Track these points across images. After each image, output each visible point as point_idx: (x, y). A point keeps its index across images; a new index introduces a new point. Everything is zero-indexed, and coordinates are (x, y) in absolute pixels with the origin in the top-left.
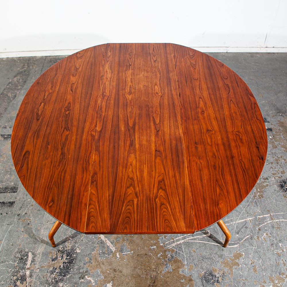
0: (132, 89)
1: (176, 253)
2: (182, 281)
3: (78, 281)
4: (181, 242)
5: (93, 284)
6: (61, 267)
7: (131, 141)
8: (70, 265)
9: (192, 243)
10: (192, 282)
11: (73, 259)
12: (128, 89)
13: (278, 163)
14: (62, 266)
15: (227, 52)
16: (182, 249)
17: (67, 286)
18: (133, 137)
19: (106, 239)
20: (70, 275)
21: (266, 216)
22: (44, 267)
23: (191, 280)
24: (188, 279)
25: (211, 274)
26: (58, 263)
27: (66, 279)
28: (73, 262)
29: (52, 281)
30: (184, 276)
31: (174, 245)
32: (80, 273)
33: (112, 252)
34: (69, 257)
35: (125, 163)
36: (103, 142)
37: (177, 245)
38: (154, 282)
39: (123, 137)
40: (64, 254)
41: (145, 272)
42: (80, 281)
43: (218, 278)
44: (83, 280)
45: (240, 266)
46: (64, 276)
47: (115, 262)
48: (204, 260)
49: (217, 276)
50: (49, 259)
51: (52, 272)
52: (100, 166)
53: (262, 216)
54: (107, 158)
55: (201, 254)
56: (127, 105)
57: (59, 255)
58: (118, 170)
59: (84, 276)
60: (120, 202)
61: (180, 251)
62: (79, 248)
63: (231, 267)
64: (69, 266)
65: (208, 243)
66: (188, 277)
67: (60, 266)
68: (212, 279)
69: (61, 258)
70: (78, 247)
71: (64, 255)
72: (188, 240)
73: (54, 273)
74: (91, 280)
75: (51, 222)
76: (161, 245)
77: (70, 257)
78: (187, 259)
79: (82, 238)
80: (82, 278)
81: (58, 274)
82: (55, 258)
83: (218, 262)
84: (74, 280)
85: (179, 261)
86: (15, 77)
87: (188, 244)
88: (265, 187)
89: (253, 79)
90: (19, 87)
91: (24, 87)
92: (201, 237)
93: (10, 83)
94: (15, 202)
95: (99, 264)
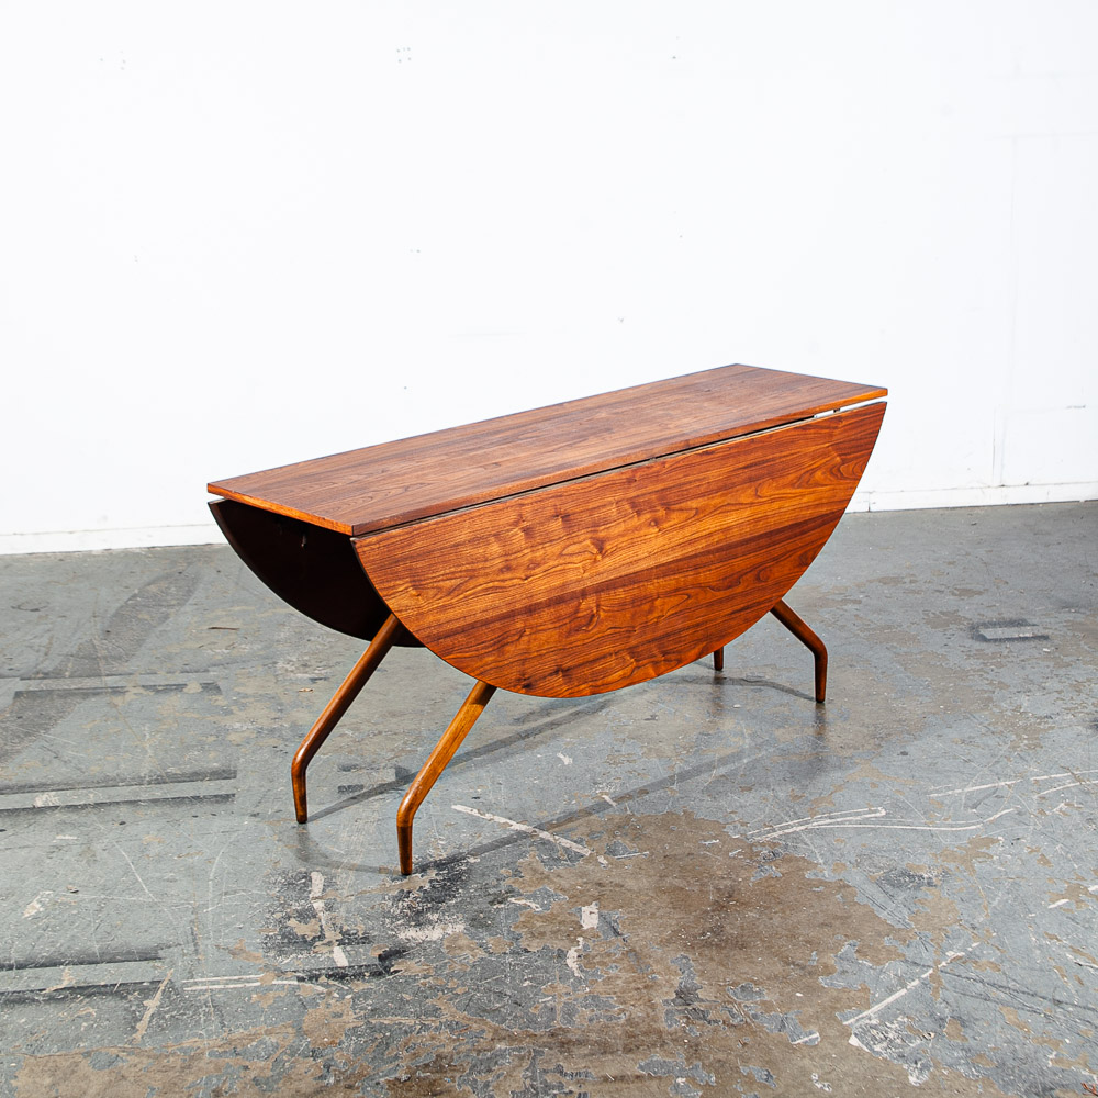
1: (786, 848)
2: (816, 890)
3: (487, 908)
4: (797, 830)
5: (538, 910)
6: (425, 889)
8: (452, 883)
9: (832, 829)
10: (849, 890)
11: (460, 874)
13: (1080, 691)
14: (427, 888)
16: (802, 840)
17: (455, 917)
19: (557, 837)
20: (459, 899)
21: (1059, 776)
22: (369, 892)
23: (844, 887)
24: (834, 885)
25: (905, 874)
26: (414, 882)
27: (448, 906)
28: (460, 878)
29: (402, 912)
30: (821, 881)
31: (776, 836)
32: (489, 895)
33: (582, 856)
34: (445, 872)
37: (786, 835)
38: (730, 896)
41: (697, 881)
42: (495, 907)
43: (930, 879)
44: (502, 906)
45: (995, 858)
46: (440, 902)
47: (596, 870)
49: (925, 876)
50: (381, 878)
51: (399, 899)
53: (1046, 777)
55: (864, 845)
59: (503, 899)
61: (797, 843)
62: (473, 854)
63: (966, 861)
64: (450, 885)
65: (884, 826)
66: (836, 883)
67: (421, 887)
68: (912, 882)
69: (419, 875)
70: (470, 854)
71: (428, 868)
72: (819, 825)
73: (405, 899)
74: (529, 904)
75: (369, 820)
76: (735, 837)
77: (448, 870)
78: (822, 855)
79: (477, 839)
80: (501, 902)
81: (419, 900)
82: (400, 876)
83: (922, 854)
84: (472, 907)
85: (797, 860)
86: (149, 584)
87: (820, 832)
88: (1045, 730)
89: (968, 554)
90: (174, 602)
91: (191, 601)
92: (858, 818)
93: (135, 596)
94: (234, 795)
95: (547, 877)
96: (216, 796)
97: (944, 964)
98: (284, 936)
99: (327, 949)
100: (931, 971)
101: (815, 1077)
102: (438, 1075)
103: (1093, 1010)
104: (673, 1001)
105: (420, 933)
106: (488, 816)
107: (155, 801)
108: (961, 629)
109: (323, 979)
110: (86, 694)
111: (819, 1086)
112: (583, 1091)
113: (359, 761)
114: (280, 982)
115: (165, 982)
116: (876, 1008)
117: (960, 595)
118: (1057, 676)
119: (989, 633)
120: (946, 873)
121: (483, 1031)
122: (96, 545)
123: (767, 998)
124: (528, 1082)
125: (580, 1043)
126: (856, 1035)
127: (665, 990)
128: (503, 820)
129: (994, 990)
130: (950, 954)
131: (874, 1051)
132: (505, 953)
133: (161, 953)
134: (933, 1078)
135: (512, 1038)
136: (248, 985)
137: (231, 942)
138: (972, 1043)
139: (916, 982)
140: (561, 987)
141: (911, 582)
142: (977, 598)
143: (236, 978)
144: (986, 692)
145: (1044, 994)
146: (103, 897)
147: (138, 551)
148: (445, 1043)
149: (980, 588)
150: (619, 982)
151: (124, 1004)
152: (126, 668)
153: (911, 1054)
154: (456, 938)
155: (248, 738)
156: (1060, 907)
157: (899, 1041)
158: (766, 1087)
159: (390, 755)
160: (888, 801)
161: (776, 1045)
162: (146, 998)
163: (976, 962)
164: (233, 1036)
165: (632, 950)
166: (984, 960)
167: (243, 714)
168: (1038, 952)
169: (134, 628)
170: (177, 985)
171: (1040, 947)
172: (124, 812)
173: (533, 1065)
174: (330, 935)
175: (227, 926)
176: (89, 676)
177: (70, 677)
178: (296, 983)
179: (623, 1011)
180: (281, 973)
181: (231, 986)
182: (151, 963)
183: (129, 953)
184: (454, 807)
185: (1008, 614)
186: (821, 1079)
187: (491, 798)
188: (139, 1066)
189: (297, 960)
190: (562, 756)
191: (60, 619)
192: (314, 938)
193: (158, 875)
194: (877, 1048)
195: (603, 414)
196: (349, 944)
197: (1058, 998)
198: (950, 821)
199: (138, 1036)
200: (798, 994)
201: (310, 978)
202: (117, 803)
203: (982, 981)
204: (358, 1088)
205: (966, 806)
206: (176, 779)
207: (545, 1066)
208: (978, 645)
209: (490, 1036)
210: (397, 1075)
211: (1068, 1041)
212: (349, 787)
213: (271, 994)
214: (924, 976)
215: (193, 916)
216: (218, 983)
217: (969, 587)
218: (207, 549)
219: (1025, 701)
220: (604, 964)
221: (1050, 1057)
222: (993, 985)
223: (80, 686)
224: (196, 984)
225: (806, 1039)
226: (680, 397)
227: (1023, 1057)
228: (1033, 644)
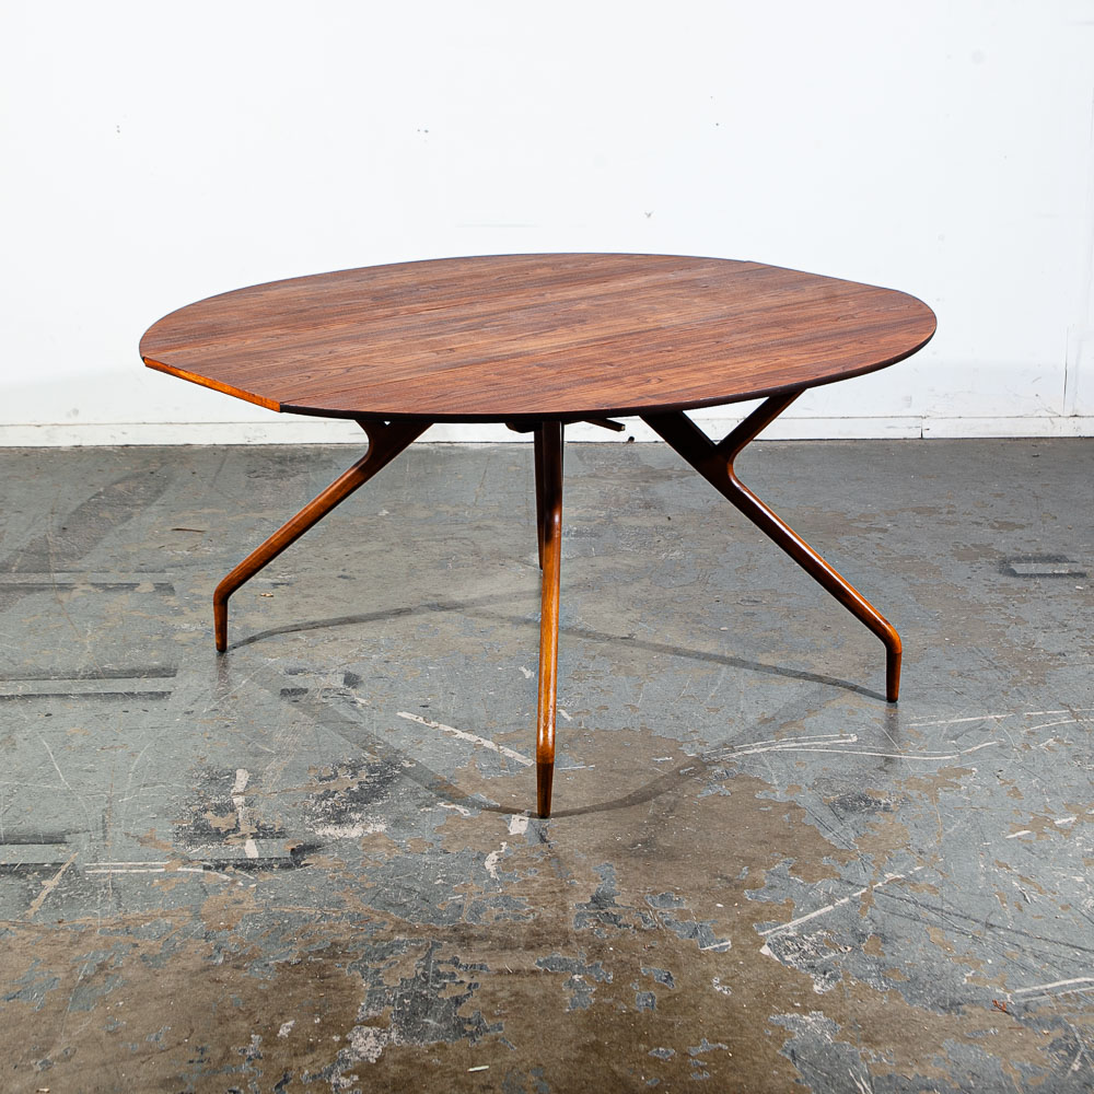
1: (742, 768)
2: (764, 809)
3: (414, 810)
4: (759, 752)
5: (466, 815)
6: (352, 789)
8: (382, 786)
9: (795, 752)
10: (798, 811)
11: (392, 778)
14: (355, 789)
16: (761, 762)
17: (378, 817)
19: (501, 747)
20: (386, 801)
21: (1055, 712)
22: (294, 790)
23: (794, 807)
24: (784, 806)
25: (863, 799)
26: (342, 783)
27: (373, 807)
28: (391, 781)
29: (324, 810)
30: (771, 802)
31: (734, 756)
32: (419, 798)
34: (377, 774)
37: (745, 756)
40: (361, 769)
42: (422, 810)
43: (888, 804)
44: (429, 809)
45: (963, 788)
46: (365, 803)
48: (840, 778)
49: (883, 801)
50: (310, 778)
53: (1041, 713)
55: (826, 769)
57: (344, 772)
59: (432, 803)
61: (755, 764)
63: (931, 790)
64: (379, 788)
65: (852, 752)
66: (786, 803)
67: (349, 788)
68: (867, 806)
69: (349, 776)
70: (407, 760)
71: (359, 771)
72: (783, 748)
73: (330, 798)
74: (458, 809)
76: (690, 755)
77: (380, 774)
78: (778, 777)
79: (417, 746)
80: (428, 806)
81: (344, 800)
82: (329, 777)
83: (886, 781)
84: (398, 809)
85: (750, 780)
86: (116, 483)
87: (782, 755)
88: (1054, 667)
89: (1021, 486)
90: (139, 502)
91: (158, 502)
92: (827, 743)
93: (99, 494)
94: (170, 693)
95: (483, 785)
96: (151, 693)
97: (880, 884)
98: (197, 828)
99: (240, 841)
100: (864, 890)
101: (716, 980)
102: (330, 961)
103: (1025, 934)
104: (586, 905)
105: (338, 831)
106: (433, 724)
107: (86, 695)
108: (990, 563)
109: (230, 869)
110: (30, 589)
111: (718, 989)
112: (474, 981)
113: (307, 665)
114: (185, 869)
115: (67, 865)
116: (797, 922)
117: (999, 528)
118: (1084, 614)
119: (1019, 568)
120: (906, 800)
121: (384, 923)
122: (65, 440)
123: (685, 907)
124: (420, 971)
125: (481, 938)
126: (769, 945)
127: (582, 894)
128: (448, 729)
129: (926, 911)
130: (889, 876)
131: (783, 960)
132: (423, 853)
133: (67, 838)
134: (840, 987)
135: (413, 931)
136: (151, 871)
137: (142, 832)
138: (889, 958)
139: (846, 900)
140: (474, 888)
141: (948, 513)
142: (1018, 531)
143: (141, 863)
144: (1000, 626)
145: (978, 917)
146: (16, 783)
147: (111, 449)
148: (344, 932)
149: (1024, 522)
150: (535, 885)
151: (22, 882)
152: (78, 565)
153: (822, 965)
154: (375, 836)
155: (194, 638)
156: (1019, 838)
157: (813, 953)
158: (663, 987)
159: (342, 661)
160: (863, 728)
161: (683, 950)
162: (45, 878)
163: (914, 885)
164: (128, 916)
165: (557, 856)
166: (923, 883)
167: (194, 615)
168: (983, 878)
169: (93, 526)
170: (79, 868)
171: (987, 874)
172: (52, 705)
173: (428, 956)
174: (244, 829)
175: (141, 815)
176: (36, 572)
177: (17, 572)
178: (202, 871)
179: (532, 911)
180: (188, 861)
181: (134, 871)
182: (56, 847)
183: (35, 836)
184: (399, 714)
185: (1046, 550)
186: (722, 983)
187: (440, 707)
188: (28, 939)
189: (209, 850)
190: (524, 670)
191: (15, 515)
192: (228, 830)
193: (77, 765)
194: (788, 958)
195: (583, 306)
196: (262, 838)
197: (991, 922)
198: (924, 751)
199: (31, 912)
200: (719, 905)
201: (217, 868)
202: (47, 695)
203: (915, 903)
204: (246, 968)
205: (947, 737)
206: (112, 675)
207: (441, 958)
208: (1004, 579)
209: (391, 927)
210: (288, 959)
211: (990, 961)
212: (293, 690)
213: (174, 880)
214: (855, 895)
215: (107, 806)
216: (121, 867)
217: (1011, 520)
218: (185, 449)
219: (1040, 638)
220: (524, 868)
221: (967, 975)
222: (926, 906)
223: (25, 581)
224: (99, 867)
225: (717, 946)
226: (672, 291)
227: (939, 973)
228: (1066, 581)
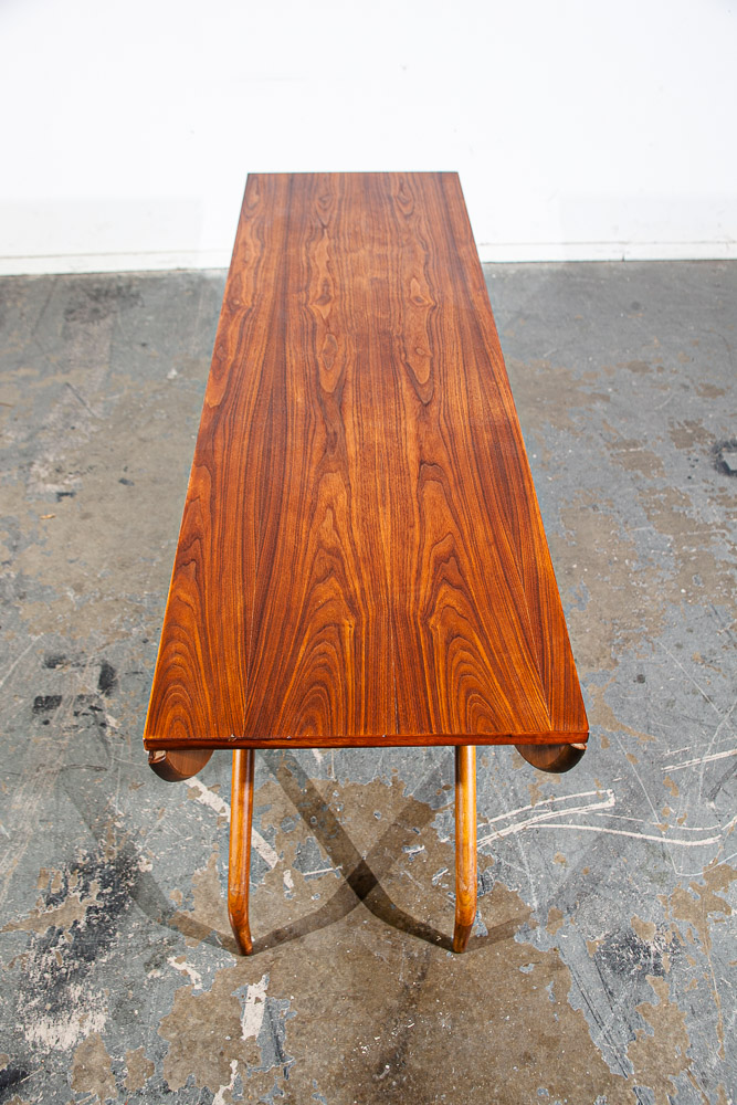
0: (331, 288)
1: (498, 871)
2: (525, 970)
3: (141, 977)
4: (515, 832)
5: (197, 987)
6: (79, 926)
7: (328, 434)
8: (111, 917)
10: (562, 974)
11: (124, 897)
12: (316, 289)
14: (82, 924)
15: (623, 260)
16: (518, 854)
17: (100, 995)
18: (337, 424)
20: (113, 954)
22: (17, 927)
23: (557, 966)
24: (546, 961)
25: (629, 943)
26: (70, 910)
27: (97, 969)
28: (123, 905)
29: (42, 978)
30: (532, 953)
31: (489, 842)
32: (149, 946)
33: (267, 869)
34: (109, 890)
35: (309, 500)
36: (227, 437)
37: (501, 840)
38: (424, 976)
39: (300, 422)
40: (94, 878)
41: (389, 937)
42: (149, 976)
43: (657, 955)
44: (158, 973)
46: (89, 959)
47: (277, 902)
48: (602, 892)
49: (653, 949)
50: (37, 897)
51: (45, 947)
52: (212, 511)
54: (242, 488)
55: (586, 872)
56: (314, 332)
57: (75, 882)
58: (282, 525)
59: (162, 957)
60: (288, 630)
61: (512, 861)
62: (147, 856)
63: (700, 918)
64: (108, 922)
65: (611, 831)
66: (548, 955)
67: (76, 923)
68: (636, 961)
69: (79, 894)
70: (144, 854)
71: (91, 883)
72: (539, 823)
73: (52, 949)
74: (190, 971)
75: (51, 770)
76: (443, 841)
77: (113, 887)
78: (537, 890)
79: (158, 823)
80: (157, 966)
81: (67, 951)
82: (58, 895)
83: (651, 897)
84: (124, 973)
85: (508, 898)
87: (539, 839)
92: (584, 811)
95: (221, 915)
105: (52, 1031)
108: (705, 452)
113: (68, 648)
117: (704, 395)
119: (730, 461)
120: (676, 945)
128: (194, 782)
132: (139, 1094)
141: (658, 370)
142: (720, 401)
149: (723, 384)
154: (90, 1046)
159: (102, 640)
160: (619, 777)
198: (685, 826)
205: (704, 795)
208: (721, 480)
212: (46, 699)
217: (712, 382)
